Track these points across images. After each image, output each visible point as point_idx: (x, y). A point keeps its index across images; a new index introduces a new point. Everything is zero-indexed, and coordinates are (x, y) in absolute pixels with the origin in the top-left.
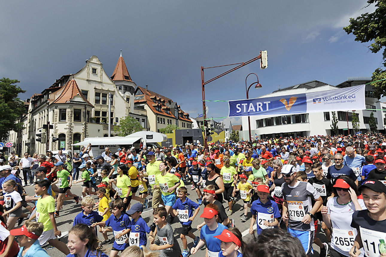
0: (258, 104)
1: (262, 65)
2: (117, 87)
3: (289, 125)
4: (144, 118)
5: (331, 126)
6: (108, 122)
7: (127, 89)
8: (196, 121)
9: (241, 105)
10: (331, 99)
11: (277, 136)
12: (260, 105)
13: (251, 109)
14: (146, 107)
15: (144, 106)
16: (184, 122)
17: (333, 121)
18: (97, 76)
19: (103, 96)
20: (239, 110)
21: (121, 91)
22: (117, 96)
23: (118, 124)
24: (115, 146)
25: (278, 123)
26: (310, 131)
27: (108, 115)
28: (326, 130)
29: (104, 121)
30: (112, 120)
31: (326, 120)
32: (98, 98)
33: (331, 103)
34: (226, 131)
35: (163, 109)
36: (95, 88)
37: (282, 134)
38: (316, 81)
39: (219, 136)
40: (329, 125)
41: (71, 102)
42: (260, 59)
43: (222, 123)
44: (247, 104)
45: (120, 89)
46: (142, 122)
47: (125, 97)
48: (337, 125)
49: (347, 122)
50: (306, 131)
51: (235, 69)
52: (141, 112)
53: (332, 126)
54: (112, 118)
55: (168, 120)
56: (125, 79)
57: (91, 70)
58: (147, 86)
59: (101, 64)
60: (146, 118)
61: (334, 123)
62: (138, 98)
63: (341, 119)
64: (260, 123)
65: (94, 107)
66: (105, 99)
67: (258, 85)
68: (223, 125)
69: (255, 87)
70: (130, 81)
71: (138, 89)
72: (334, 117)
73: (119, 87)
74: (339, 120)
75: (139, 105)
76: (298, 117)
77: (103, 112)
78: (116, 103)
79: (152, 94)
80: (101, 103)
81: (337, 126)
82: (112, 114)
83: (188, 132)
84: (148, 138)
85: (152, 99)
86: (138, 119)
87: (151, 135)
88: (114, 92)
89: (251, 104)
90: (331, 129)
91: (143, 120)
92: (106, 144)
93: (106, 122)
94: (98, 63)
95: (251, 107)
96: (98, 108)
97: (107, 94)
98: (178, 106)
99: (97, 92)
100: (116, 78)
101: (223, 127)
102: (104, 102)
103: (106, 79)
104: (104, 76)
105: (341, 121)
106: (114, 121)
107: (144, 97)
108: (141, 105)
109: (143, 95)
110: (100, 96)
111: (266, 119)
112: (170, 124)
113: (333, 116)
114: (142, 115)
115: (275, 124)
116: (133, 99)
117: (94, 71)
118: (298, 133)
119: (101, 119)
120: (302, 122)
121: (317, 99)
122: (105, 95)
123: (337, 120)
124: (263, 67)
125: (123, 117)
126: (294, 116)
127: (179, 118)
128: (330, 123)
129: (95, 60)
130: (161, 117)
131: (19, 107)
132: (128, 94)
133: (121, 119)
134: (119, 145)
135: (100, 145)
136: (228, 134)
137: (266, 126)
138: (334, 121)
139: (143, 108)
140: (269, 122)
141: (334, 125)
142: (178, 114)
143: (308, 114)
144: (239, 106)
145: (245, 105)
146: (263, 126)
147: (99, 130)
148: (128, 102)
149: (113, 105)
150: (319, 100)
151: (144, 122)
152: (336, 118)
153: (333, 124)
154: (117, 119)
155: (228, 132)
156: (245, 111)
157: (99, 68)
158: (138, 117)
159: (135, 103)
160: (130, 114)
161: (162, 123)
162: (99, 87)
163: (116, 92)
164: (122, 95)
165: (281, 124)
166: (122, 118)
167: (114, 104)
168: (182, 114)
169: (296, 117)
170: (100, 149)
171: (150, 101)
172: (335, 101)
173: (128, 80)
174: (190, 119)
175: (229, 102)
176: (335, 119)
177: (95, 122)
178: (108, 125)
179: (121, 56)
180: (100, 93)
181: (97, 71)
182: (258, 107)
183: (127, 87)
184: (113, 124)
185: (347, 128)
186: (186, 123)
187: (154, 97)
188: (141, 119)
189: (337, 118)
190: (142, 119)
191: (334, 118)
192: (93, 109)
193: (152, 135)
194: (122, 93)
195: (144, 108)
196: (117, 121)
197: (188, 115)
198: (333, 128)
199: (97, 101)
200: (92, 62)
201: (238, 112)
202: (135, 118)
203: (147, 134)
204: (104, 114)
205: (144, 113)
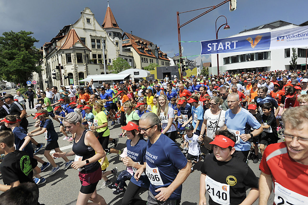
0: (226, 43)
1: (232, 7)
2: (107, 34)
3: (252, 62)
4: (131, 58)
5: (290, 62)
6: (103, 63)
7: (116, 35)
8: (173, 60)
9: (212, 44)
10: (294, 36)
11: (241, 71)
12: (228, 44)
13: (221, 48)
14: (132, 49)
15: (130, 48)
16: (163, 61)
17: (293, 57)
18: (91, 25)
19: (97, 42)
20: (209, 49)
21: (111, 37)
22: (108, 42)
23: (111, 64)
24: (110, 81)
25: (243, 60)
26: (270, 67)
27: (103, 58)
28: (285, 65)
29: (100, 62)
30: (106, 61)
31: (286, 56)
32: (94, 43)
33: (294, 40)
34: (198, 67)
35: (146, 51)
36: (91, 36)
37: (245, 70)
38: (281, 21)
39: (192, 71)
40: (288, 61)
41: (74, 48)
42: (230, 2)
43: (194, 61)
44: (217, 43)
45: (110, 35)
46: (130, 61)
47: (114, 42)
48: (296, 61)
49: (306, 58)
50: (267, 67)
51: (207, 12)
52: (128, 54)
53: (291, 62)
54: (106, 59)
55: (150, 59)
56: (114, 26)
57: (86, 20)
58: (131, 31)
59: (93, 14)
60: (132, 58)
61: (293, 59)
62: (125, 42)
63: (300, 56)
64: (227, 61)
65: (91, 51)
66: (99, 44)
67: (227, 27)
68: (195, 62)
69: (224, 29)
70: (118, 28)
71: (124, 34)
72: (294, 54)
73: (109, 33)
75: (126, 48)
76: (261, 55)
77: (98, 55)
78: (108, 47)
79: (136, 38)
80: (96, 48)
81: (296, 62)
82: (106, 56)
83: (167, 69)
84: (135, 74)
85: (136, 42)
86: (127, 59)
87: (137, 72)
88: (106, 37)
89: (221, 43)
90: (290, 64)
91: (131, 60)
92: (104, 80)
93: (102, 63)
94: (90, 13)
95: (221, 46)
96: (94, 52)
97: (100, 40)
98: (158, 48)
99: (92, 38)
100: (106, 26)
101: (195, 64)
102: (99, 47)
103: (98, 27)
104: (97, 24)
106: (108, 62)
107: (130, 41)
108: (128, 48)
109: (129, 39)
110: (95, 42)
111: (232, 57)
112: (152, 62)
113: (293, 53)
114: (129, 56)
115: (240, 61)
116: (121, 43)
117: (88, 20)
118: (259, 68)
119: (98, 60)
120: (264, 59)
121: (281, 37)
122: (99, 41)
123: (296, 56)
124: (232, 9)
125: (114, 58)
126: (257, 54)
127: (159, 58)
128: (290, 59)
129: (88, 11)
130: (145, 57)
131: (36, 53)
132: (117, 39)
133: (113, 60)
134: (113, 80)
135: (99, 81)
136: (199, 70)
137: (232, 63)
138: (294, 58)
139: (129, 50)
140: (235, 60)
141: (294, 61)
142: (158, 54)
143: (270, 52)
144: (210, 45)
145: (215, 44)
146: (229, 63)
147: (97, 69)
148: (118, 46)
149: (106, 49)
150: (282, 38)
151: (131, 61)
152: (296, 55)
153: (292, 60)
154: (110, 60)
155: (200, 68)
156: (215, 50)
157: (92, 18)
158: (126, 58)
159: (123, 47)
160: (120, 56)
161: (145, 62)
162: (93, 34)
163: (107, 37)
164: (112, 40)
165: (245, 61)
166: (113, 59)
167: (107, 48)
168: (161, 54)
169: (259, 55)
170: (99, 83)
171: (135, 44)
172: (298, 38)
173: (116, 27)
174: (168, 59)
175: (201, 42)
176: (295, 56)
177: (93, 63)
178: (104, 65)
179: (108, 6)
180: (95, 40)
181: (90, 21)
182: (227, 46)
183: (115, 33)
184: (107, 64)
185: (306, 63)
186: (165, 62)
187: (137, 41)
188: (128, 59)
189: (297, 55)
190: (130, 60)
191: (294, 55)
192: (91, 53)
193: (139, 72)
194: (112, 39)
195: (130, 50)
196: (110, 62)
197: (166, 55)
198: (292, 64)
199: (93, 46)
200: (85, 13)
201: (208, 50)
202: (124, 59)
203: (135, 71)
204: (100, 56)
205: (131, 55)
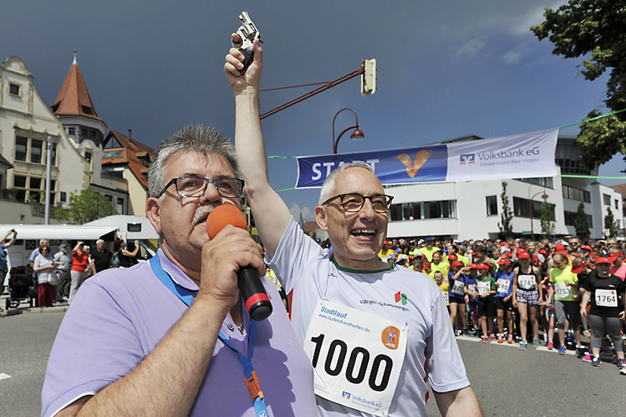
2: (64, 129)
3: (417, 222)
4: (122, 196)
5: (498, 224)
6: (44, 200)
7: (87, 133)
14: (127, 174)
15: (122, 171)
17: (504, 215)
19: (33, 146)
21: (73, 138)
22: (64, 148)
23: (65, 206)
25: (396, 217)
26: (458, 235)
27: (45, 189)
28: (489, 233)
29: (35, 198)
30: (52, 196)
31: (489, 213)
32: (21, 148)
36: (16, 127)
40: (494, 224)
45: (72, 132)
46: (118, 203)
47: (81, 150)
48: (511, 223)
49: (531, 219)
50: (450, 235)
52: (115, 184)
53: (501, 225)
54: (52, 192)
56: (84, 112)
57: (7, 87)
58: (130, 131)
59: (30, 76)
60: (126, 195)
61: (505, 218)
62: (109, 155)
63: (519, 214)
65: (11, 167)
66: (37, 151)
70: (95, 117)
71: (111, 135)
72: (505, 208)
73: (70, 129)
74: (516, 215)
75: (111, 170)
76: (436, 207)
77: (31, 179)
78: (61, 161)
79: (141, 147)
80: (28, 159)
81: (511, 227)
82: (53, 183)
84: (130, 229)
85: (139, 157)
86: (111, 198)
87: (137, 225)
88: (59, 137)
90: (499, 231)
91: (121, 201)
93: (38, 201)
94: (22, 72)
96: (21, 170)
97: (41, 142)
99: (20, 135)
100: (63, 110)
102: (36, 158)
103: (40, 109)
104: (38, 103)
105: (520, 216)
106: (58, 198)
107: (124, 154)
108: (116, 169)
109: (122, 149)
110: (26, 145)
113: (503, 205)
114: (118, 190)
116: (100, 155)
117: (14, 89)
119: (28, 193)
120: (442, 216)
122: (37, 144)
123: (510, 213)
125: (76, 191)
126: (428, 204)
128: (498, 219)
129: (16, 67)
132: (88, 144)
133: (72, 194)
138: (506, 216)
139: (119, 175)
141: (506, 222)
143: (456, 201)
147: (23, 216)
148: (89, 162)
149: (56, 165)
151: (122, 204)
152: (510, 209)
153: (503, 222)
154: (63, 195)
157: (25, 85)
158: (109, 193)
159: (104, 166)
160: (92, 187)
162: (26, 125)
163: (63, 137)
164: (77, 146)
165: (402, 219)
166: (73, 192)
167: (59, 163)
169: (431, 207)
171: (137, 162)
173: (91, 116)
176: (508, 211)
177: (14, 198)
178: (44, 205)
179: (75, 62)
180: (26, 139)
181: (20, 90)
183: (86, 131)
184: (55, 205)
185: (530, 230)
187: (144, 154)
188: (115, 198)
189: (512, 210)
190: (119, 199)
191: (506, 210)
192: (10, 172)
193: (140, 225)
194: (76, 142)
195: (122, 175)
196: (63, 199)
198: (503, 230)
199: (20, 156)
200: (8, 69)
202: (102, 195)
203: (130, 223)
204: (36, 182)
205: (122, 186)
